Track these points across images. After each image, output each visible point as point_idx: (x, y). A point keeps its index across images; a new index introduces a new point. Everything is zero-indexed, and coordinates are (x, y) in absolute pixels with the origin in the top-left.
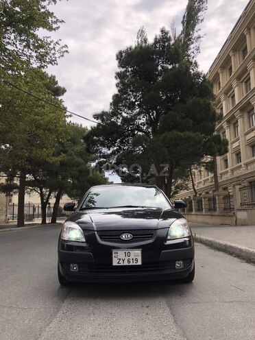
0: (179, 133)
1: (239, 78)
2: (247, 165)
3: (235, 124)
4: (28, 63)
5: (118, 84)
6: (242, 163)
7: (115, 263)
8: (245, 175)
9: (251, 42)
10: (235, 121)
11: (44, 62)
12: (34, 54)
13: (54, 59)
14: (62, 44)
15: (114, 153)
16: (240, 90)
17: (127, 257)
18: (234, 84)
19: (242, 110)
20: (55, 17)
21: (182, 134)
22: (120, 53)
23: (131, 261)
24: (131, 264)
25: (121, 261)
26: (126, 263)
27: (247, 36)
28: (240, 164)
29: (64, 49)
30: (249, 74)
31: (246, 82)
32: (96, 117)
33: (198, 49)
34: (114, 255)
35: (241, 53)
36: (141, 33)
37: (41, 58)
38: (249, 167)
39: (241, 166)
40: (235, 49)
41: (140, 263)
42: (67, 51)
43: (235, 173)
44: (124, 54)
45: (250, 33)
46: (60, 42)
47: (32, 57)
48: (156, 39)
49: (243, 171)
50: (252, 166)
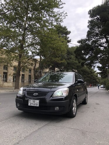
4: (52, 23)
5: (88, 26)
7: (29, 105)
11: (58, 22)
12: (54, 19)
13: (61, 20)
14: (65, 13)
20: (61, 2)
22: (90, 11)
23: (35, 104)
24: (35, 106)
25: (31, 104)
26: (33, 105)
29: (66, 15)
32: (79, 42)
34: (29, 101)
37: (57, 20)
41: (38, 106)
42: (67, 15)
44: (92, 11)
46: (64, 12)
47: (53, 20)
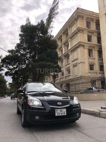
0: (46, 63)
1: (65, 44)
2: (66, 77)
3: (62, 61)
6: (64, 76)
7: (56, 115)
8: (65, 81)
9: (70, 32)
10: (62, 60)
15: (14, 68)
16: (65, 49)
17: (61, 112)
18: (63, 46)
19: (65, 56)
21: (47, 63)
22: (23, 26)
23: (63, 114)
24: (63, 115)
25: (59, 114)
26: (61, 115)
27: (69, 30)
28: (63, 77)
30: (69, 43)
31: (67, 46)
32: (9, 51)
33: (52, 31)
34: (56, 111)
35: (66, 35)
36: (28, 19)
38: (66, 78)
39: (63, 78)
40: (64, 33)
41: (66, 114)
43: (61, 80)
45: (70, 29)
48: (39, 23)
49: (64, 79)
50: (68, 78)
